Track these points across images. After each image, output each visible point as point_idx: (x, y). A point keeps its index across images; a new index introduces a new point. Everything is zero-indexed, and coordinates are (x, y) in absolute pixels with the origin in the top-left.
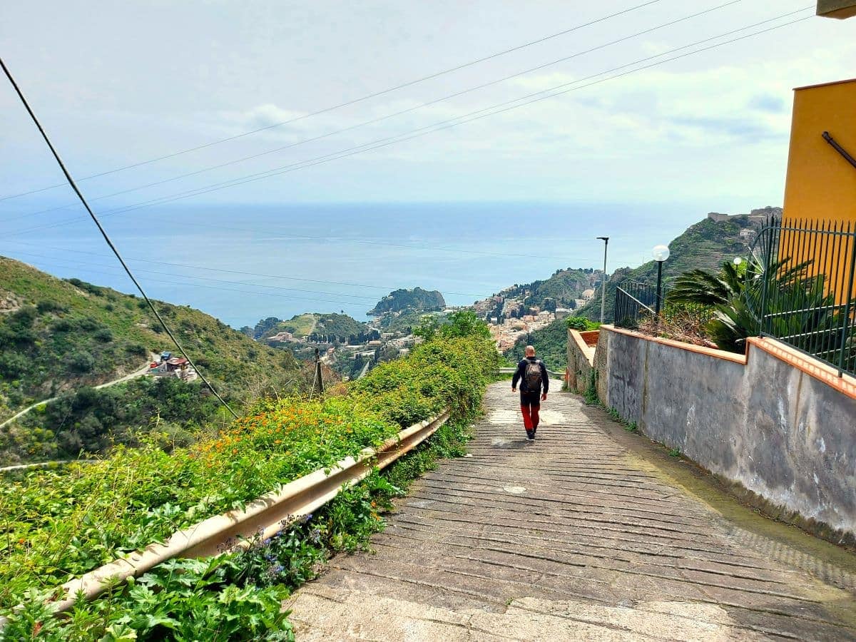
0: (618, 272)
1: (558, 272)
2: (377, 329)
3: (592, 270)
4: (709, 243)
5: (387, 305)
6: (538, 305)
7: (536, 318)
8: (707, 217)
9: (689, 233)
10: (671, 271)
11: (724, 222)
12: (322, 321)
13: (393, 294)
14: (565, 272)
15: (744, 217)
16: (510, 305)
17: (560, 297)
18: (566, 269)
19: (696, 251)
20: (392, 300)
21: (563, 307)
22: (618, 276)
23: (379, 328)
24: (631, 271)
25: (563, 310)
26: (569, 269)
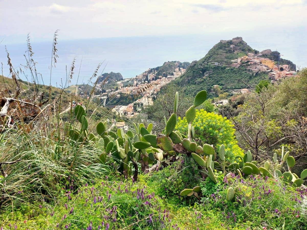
0: (193, 62)
1: (165, 63)
2: (99, 89)
3: (176, 61)
4: (221, 50)
5: (101, 79)
6: (161, 75)
7: (161, 80)
8: (220, 42)
9: (214, 47)
10: (210, 61)
11: (225, 43)
12: (80, 87)
13: (103, 75)
14: (167, 63)
15: (231, 41)
16: (151, 76)
17: (168, 72)
18: (167, 62)
19: (218, 53)
20: (103, 77)
21: (170, 75)
22: (193, 64)
23: (100, 88)
24: (197, 62)
25: (170, 76)
26: (168, 62)
